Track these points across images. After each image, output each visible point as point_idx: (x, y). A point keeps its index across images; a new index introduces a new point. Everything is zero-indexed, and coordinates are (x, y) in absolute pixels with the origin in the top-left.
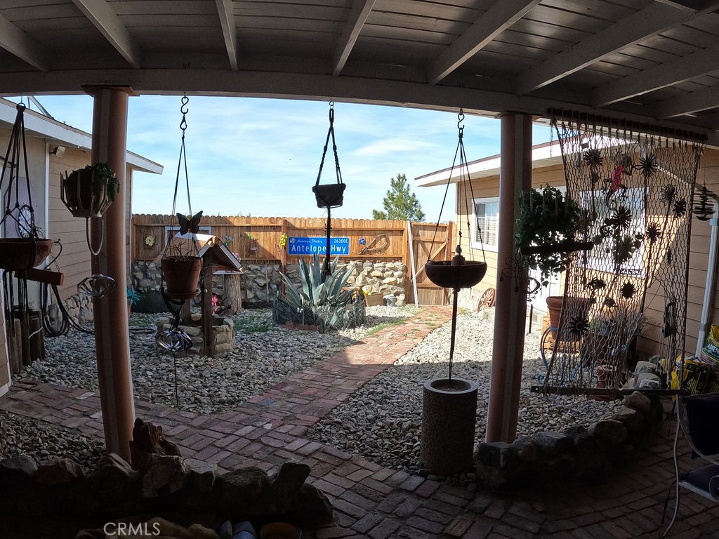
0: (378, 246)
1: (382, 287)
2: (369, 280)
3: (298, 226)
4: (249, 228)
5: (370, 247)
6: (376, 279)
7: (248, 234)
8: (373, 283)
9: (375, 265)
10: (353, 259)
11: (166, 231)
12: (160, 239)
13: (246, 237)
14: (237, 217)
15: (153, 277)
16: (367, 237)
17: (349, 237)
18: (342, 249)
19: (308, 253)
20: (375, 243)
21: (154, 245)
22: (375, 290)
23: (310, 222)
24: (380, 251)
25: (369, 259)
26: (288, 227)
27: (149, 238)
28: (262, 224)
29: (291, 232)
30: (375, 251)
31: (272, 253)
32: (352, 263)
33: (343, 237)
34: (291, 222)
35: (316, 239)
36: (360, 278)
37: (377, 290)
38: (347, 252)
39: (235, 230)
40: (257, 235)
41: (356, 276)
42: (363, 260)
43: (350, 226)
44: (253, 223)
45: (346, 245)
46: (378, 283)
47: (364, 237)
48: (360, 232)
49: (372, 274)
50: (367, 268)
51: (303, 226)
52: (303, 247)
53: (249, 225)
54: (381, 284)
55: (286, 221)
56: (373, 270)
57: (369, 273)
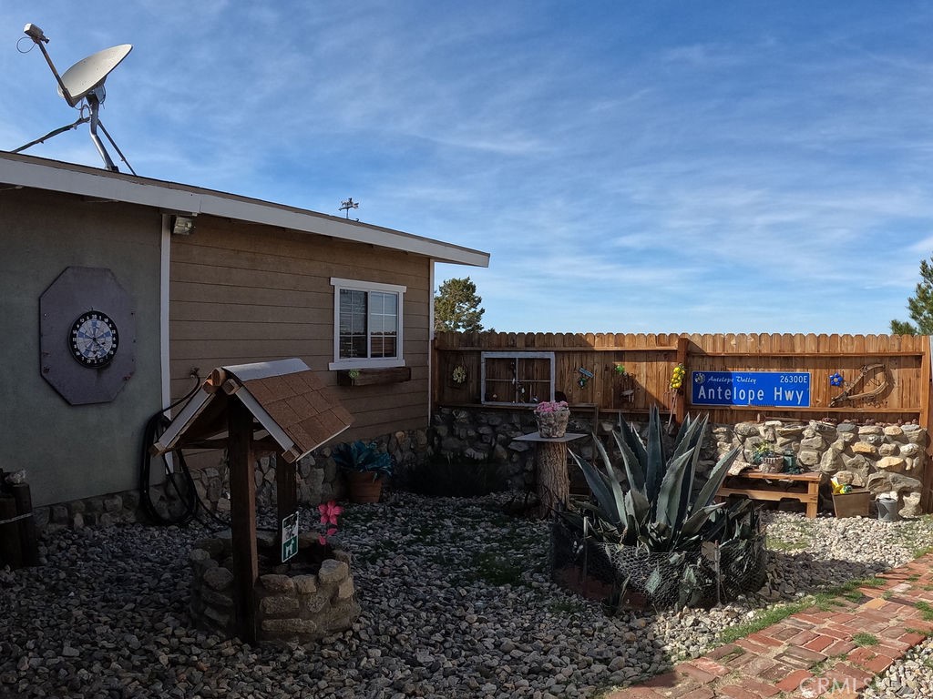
0: (870, 390)
1: (872, 477)
2: (847, 460)
3: (709, 350)
4: (620, 355)
5: (852, 392)
6: (862, 459)
7: (619, 365)
8: (855, 466)
9: (862, 430)
10: (817, 416)
11: (483, 360)
12: (475, 372)
13: (615, 372)
14: (599, 335)
15: (463, 434)
16: (846, 371)
17: (810, 372)
18: (795, 396)
19: (731, 402)
20: (862, 384)
21: (466, 382)
22: (858, 481)
23: (733, 342)
24: (873, 399)
25: (850, 416)
26: (687, 351)
27: (458, 370)
28: (643, 347)
29: (696, 363)
30: (862, 400)
31: (662, 400)
32: (813, 423)
33: (798, 371)
34: (697, 341)
35: (744, 376)
36: (829, 456)
37: (865, 481)
38: (805, 401)
39: (597, 358)
40: (635, 367)
41: (821, 450)
42: (838, 418)
43: (811, 348)
44: (628, 346)
45: (804, 387)
46: (865, 469)
47: (839, 371)
48: (833, 361)
49: (856, 447)
50: (844, 435)
51: (719, 350)
52: (720, 390)
53: (619, 349)
54: (871, 470)
55: (685, 342)
56: (856, 439)
57: (847, 445)
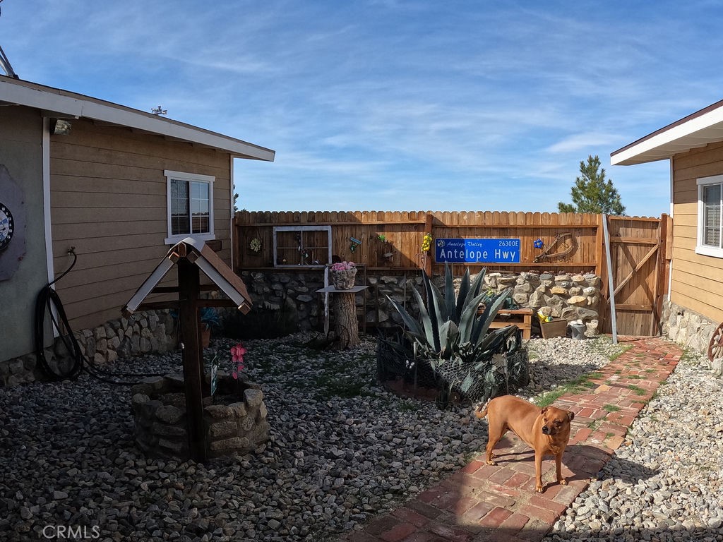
0: (561, 250)
1: (565, 310)
2: (548, 299)
3: (448, 223)
4: (381, 227)
5: (549, 252)
6: (557, 298)
7: (380, 234)
8: (553, 303)
9: (557, 278)
10: (526, 269)
11: (274, 233)
12: (268, 243)
13: (378, 240)
14: (365, 213)
15: (260, 291)
16: (545, 238)
17: (520, 238)
18: (510, 254)
19: (464, 260)
20: (556, 246)
21: (261, 250)
22: (555, 313)
23: (465, 217)
24: (563, 257)
25: (548, 269)
26: (433, 224)
27: (255, 241)
28: (399, 221)
29: (439, 232)
30: (556, 258)
31: (413, 260)
32: (523, 274)
33: (512, 238)
34: (439, 217)
35: (473, 241)
36: (535, 297)
37: (560, 313)
38: (517, 258)
39: (363, 230)
40: (393, 236)
41: (529, 293)
42: (540, 270)
43: (520, 222)
44: (387, 220)
45: (516, 249)
46: (560, 304)
47: (540, 238)
48: (536, 230)
49: (553, 290)
50: (544, 282)
51: (455, 223)
52: (456, 252)
53: (381, 223)
54: (564, 306)
55: (430, 217)
56: (553, 284)
57: (547, 289)
